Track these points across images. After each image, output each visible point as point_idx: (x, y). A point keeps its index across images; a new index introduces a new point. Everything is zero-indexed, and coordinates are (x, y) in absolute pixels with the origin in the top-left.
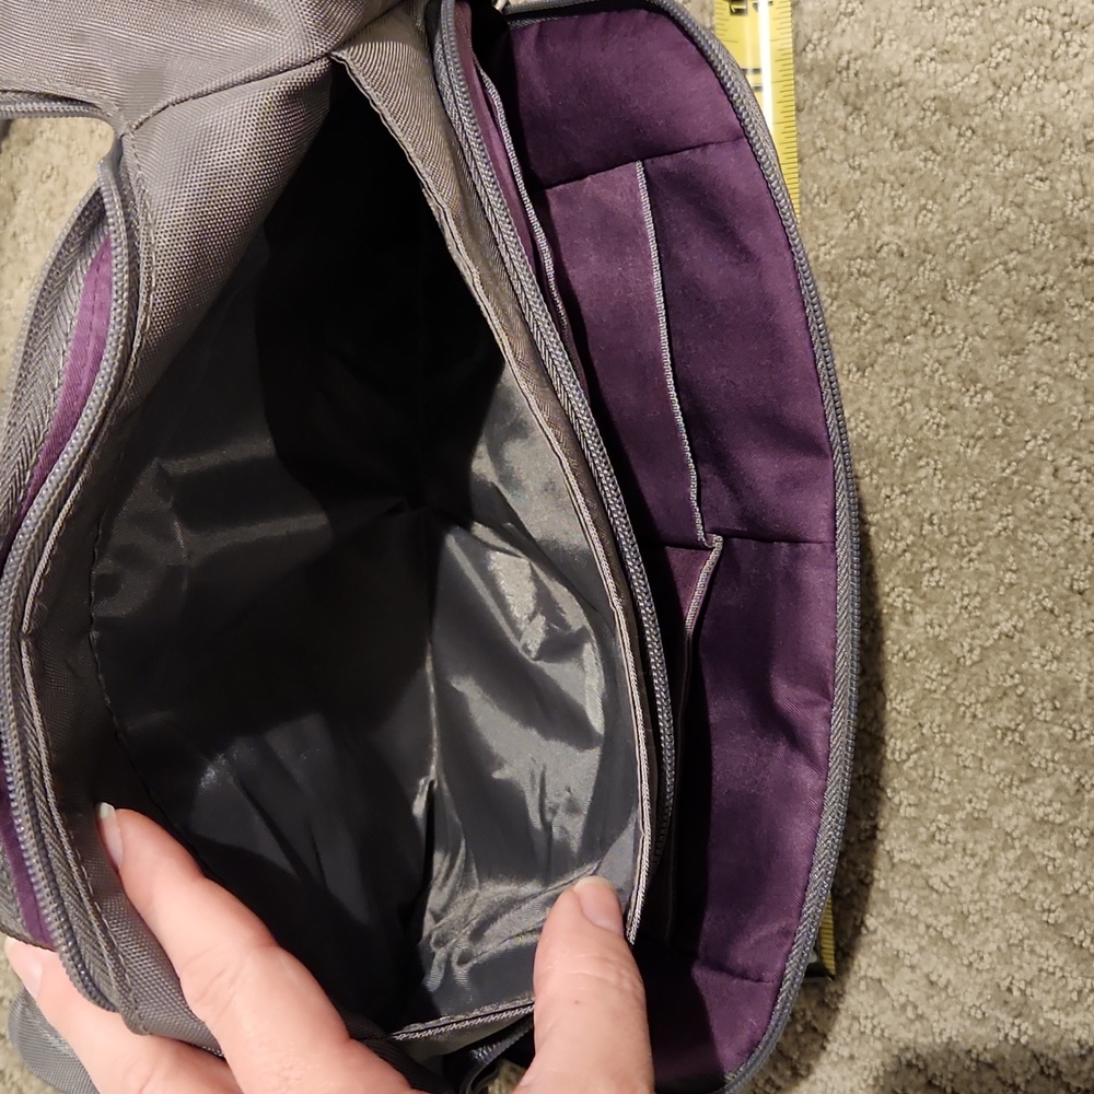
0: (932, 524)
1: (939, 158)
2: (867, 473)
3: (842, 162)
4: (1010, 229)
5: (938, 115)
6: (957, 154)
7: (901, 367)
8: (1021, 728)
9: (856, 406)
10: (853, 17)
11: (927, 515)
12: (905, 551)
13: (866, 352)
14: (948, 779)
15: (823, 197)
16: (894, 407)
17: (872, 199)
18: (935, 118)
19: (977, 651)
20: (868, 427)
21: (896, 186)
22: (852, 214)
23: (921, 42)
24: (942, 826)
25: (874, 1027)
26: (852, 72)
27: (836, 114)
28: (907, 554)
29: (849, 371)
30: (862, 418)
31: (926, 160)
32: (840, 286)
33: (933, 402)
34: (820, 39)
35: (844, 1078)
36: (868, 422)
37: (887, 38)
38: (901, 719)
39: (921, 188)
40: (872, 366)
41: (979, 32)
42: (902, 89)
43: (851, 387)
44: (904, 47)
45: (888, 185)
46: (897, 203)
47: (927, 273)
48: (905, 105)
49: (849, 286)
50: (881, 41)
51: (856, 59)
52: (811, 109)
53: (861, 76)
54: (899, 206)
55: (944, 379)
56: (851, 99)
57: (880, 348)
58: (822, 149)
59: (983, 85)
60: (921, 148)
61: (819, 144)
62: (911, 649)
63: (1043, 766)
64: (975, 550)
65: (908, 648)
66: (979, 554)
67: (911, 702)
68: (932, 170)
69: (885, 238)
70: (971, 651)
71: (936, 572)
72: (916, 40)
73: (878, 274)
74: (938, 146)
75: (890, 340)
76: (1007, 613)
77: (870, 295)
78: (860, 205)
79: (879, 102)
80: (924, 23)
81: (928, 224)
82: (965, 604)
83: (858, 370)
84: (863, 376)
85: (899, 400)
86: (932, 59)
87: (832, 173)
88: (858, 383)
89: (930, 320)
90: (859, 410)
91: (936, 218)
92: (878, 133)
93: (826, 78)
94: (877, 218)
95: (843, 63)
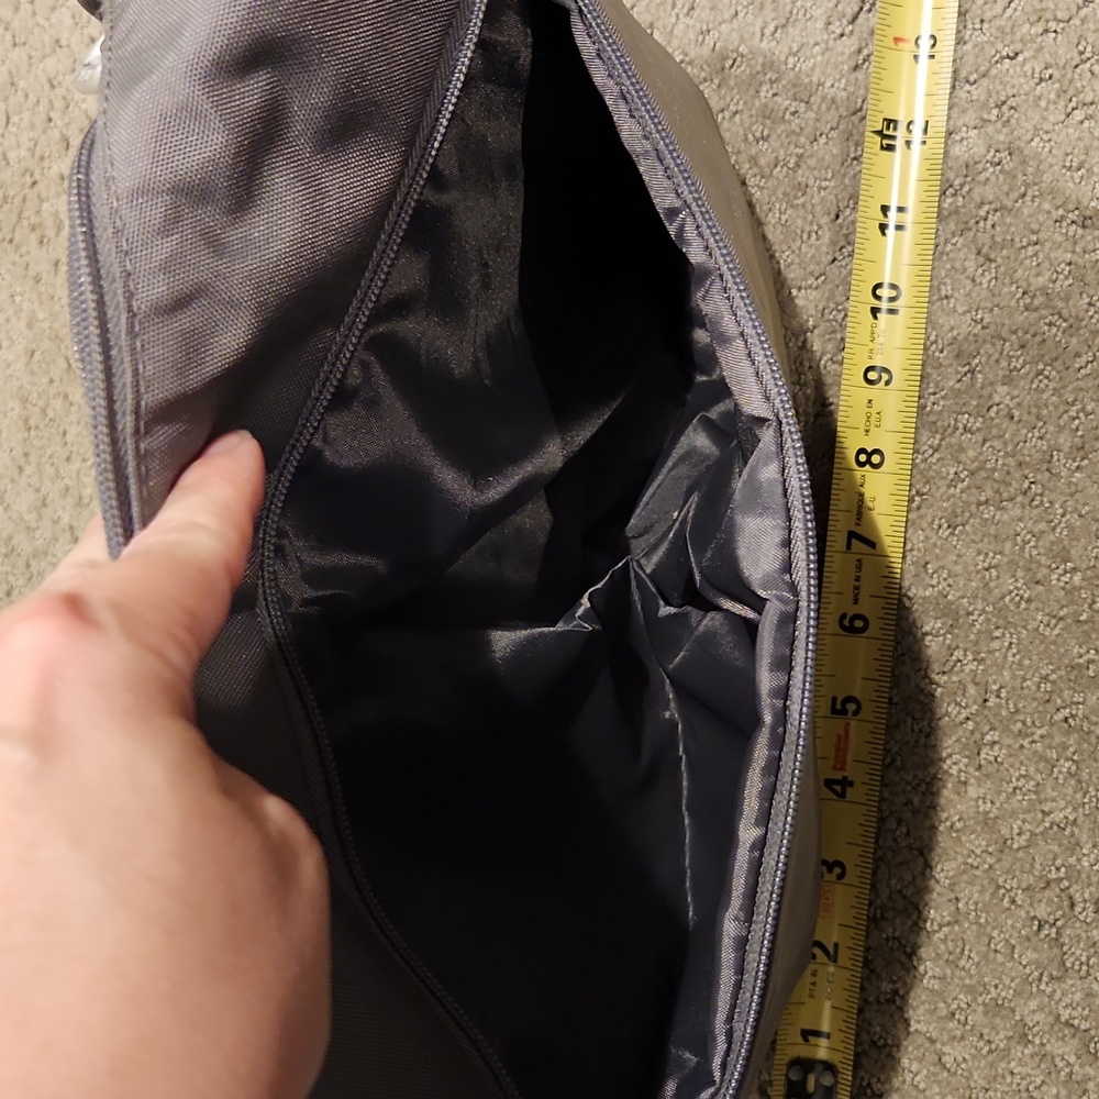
0: (998, 696)
1: (1064, 324)
2: (942, 632)
3: (964, 314)
5: (1071, 280)
6: (1084, 323)
7: (992, 532)
8: (1059, 923)
9: (941, 563)
10: (998, 168)
11: (995, 687)
12: (968, 718)
13: (959, 511)
14: (976, 959)
15: (940, 347)
16: (978, 572)
17: (990, 356)
18: (1067, 283)
19: (1027, 836)
20: (949, 586)
21: (1016, 346)
22: (966, 369)
23: (1065, 202)
24: (964, 1006)
26: (989, 223)
27: (966, 263)
28: (969, 723)
29: (940, 527)
30: (946, 576)
31: (1050, 324)
32: (942, 440)
33: (1020, 573)
34: (962, 185)
36: (950, 581)
37: (1030, 193)
39: (1041, 352)
40: (963, 525)
42: (1037, 247)
43: (939, 543)
44: (1047, 206)
45: (1007, 344)
46: (1013, 364)
47: (1034, 440)
48: (1039, 265)
49: (954, 440)
50: (1024, 195)
51: (996, 211)
53: (998, 229)
54: (1015, 367)
55: (1035, 552)
56: (984, 251)
57: (974, 509)
58: (947, 297)
60: (1047, 312)
61: (943, 293)
62: (959, 820)
63: (1077, 967)
64: (1039, 732)
65: (957, 818)
66: (1042, 737)
67: (951, 874)
68: (1056, 335)
69: (997, 399)
70: (1020, 834)
71: (997, 747)
72: (1059, 200)
73: (983, 434)
74: (1065, 312)
75: (986, 503)
76: (1062, 803)
77: (971, 453)
78: (977, 361)
79: (1012, 258)
80: (1071, 185)
81: (1043, 391)
82: (1020, 784)
83: (949, 527)
84: (952, 534)
85: (986, 565)
86: (1073, 222)
87: (953, 323)
88: (946, 539)
89: (1030, 488)
90: (943, 567)
91: (1051, 386)
92: (1006, 290)
93: (962, 226)
94: (991, 376)
95: (982, 213)
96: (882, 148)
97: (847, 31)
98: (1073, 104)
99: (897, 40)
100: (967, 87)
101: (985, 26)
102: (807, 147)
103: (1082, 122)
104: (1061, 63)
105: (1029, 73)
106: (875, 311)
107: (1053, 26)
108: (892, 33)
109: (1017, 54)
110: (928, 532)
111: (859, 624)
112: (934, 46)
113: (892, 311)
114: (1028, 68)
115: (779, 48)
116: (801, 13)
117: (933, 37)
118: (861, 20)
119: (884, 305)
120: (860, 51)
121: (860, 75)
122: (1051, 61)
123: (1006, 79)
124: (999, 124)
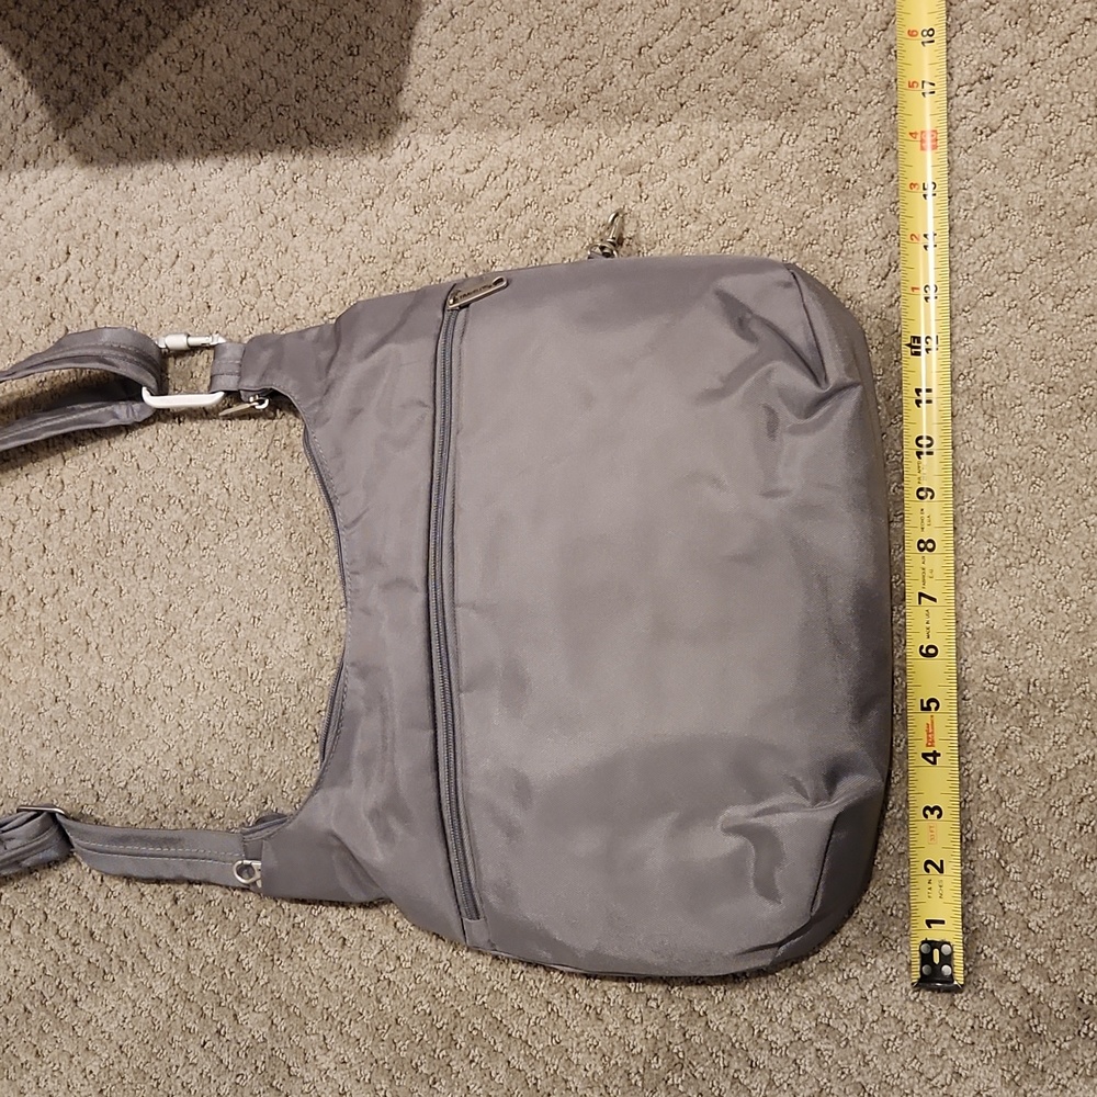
0: (1035, 685)
1: (1045, 452)
3: (981, 450)
5: (1045, 426)
6: (1057, 450)
7: (1017, 583)
8: (1092, 824)
9: (986, 607)
10: (990, 361)
11: (1032, 680)
12: (1017, 703)
13: (993, 573)
14: (1043, 856)
16: (1011, 609)
17: (1000, 475)
19: (1064, 772)
20: (993, 620)
21: (1016, 468)
22: (987, 484)
23: (1034, 379)
24: (1038, 887)
25: (988, 1023)
26: (989, 395)
27: (978, 420)
28: (1019, 705)
30: (990, 614)
31: (1036, 453)
33: (1037, 608)
34: (969, 373)
35: (967, 1059)
36: (994, 617)
37: (1012, 375)
38: (1011, 814)
39: (1033, 470)
40: (998, 581)
41: (1072, 376)
42: (1021, 407)
43: (983, 594)
44: (1023, 382)
45: (1011, 467)
46: (1016, 479)
47: (1035, 524)
48: (1023, 417)
49: (984, 529)
50: (1008, 377)
51: (992, 387)
52: (961, 416)
53: (995, 398)
54: (1018, 481)
55: (1045, 593)
56: (988, 412)
57: (1003, 570)
58: (968, 441)
59: (1074, 409)
60: (1033, 446)
61: (965, 439)
64: (1064, 704)
66: (1066, 708)
67: (1019, 804)
68: (1040, 459)
69: (1009, 501)
70: (1059, 771)
71: (1037, 718)
72: (1031, 379)
73: (1003, 522)
74: (1045, 446)
75: (1010, 566)
76: (1084, 747)
77: (997, 536)
78: (993, 479)
79: (1006, 414)
80: (1037, 368)
81: (1037, 494)
82: (1057, 740)
83: (988, 584)
84: (991, 587)
85: (1015, 604)
86: (1041, 391)
87: (974, 457)
88: (988, 591)
89: (1037, 554)
90: (988, 609)
91: (1042, 490)
92: (1006, 434)
93: (971, 398)
94: (1003, 488)
95: (984, 389)
96: (912, 354)
97: (882, 284)
98: (1032, 321)
99: (913, 289)
100: (964, 314)
101: (970, 277)
103: (1038, 332)
104: (1021, 297)
105: (1002, 304)
106: (919, 454)
107: (1012, 275)
108: (910, 285)
109: (992, 293)
110: (975, 588)
111: (932, 651)
112: (936, 291)
113: (930, 453)
114: (1000, 301)
117: (935, 286)
118: (890, 276)
119: (925, 450)
120: (892, 296)
121: (894, 310)
122: (1014, 296)
123: (988, 308)
124: (987, 335)
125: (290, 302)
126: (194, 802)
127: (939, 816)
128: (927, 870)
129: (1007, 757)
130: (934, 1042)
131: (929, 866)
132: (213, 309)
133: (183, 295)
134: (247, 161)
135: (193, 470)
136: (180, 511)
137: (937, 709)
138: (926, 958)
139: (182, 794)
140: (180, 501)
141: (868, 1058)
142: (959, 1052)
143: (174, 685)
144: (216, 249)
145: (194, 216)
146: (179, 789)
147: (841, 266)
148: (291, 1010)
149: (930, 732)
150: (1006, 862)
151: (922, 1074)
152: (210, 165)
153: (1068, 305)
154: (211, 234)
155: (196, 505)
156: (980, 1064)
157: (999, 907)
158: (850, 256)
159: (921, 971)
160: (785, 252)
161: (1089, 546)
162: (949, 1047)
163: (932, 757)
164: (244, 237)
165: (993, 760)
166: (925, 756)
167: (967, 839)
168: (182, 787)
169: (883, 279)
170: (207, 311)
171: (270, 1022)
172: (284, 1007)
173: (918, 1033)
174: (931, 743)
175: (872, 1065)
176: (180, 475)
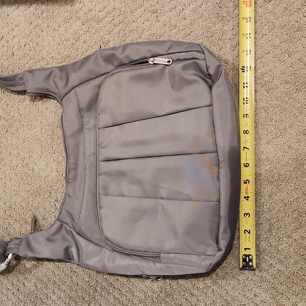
0: (281, 175)
1: (285, 103)
3: (265, 102)
4: (299, 118)
5: (285, 94)
7: (276, 144)
8: (298, 218)
9: (266, 151)
10: (268, 74)
11: (280, 174)
14: (283, 228)
16: (274, 152)
17: (271, 110)
18: (284, 95)
19: (290, 202)
21: (276, 108)
22: (267, 113)
24: (281, 237)
25: (266, 280)
26: (268, 85)
27: (264, 93)
33: (282, 151)
34: (261, 78)
35: (259, 291)
36: (269, 154)
38: (273, 215)
39: (281, 108)
40: (270, 143)
41: (294, 79)
42: (278, 89)
43: (265, 147)
44: (278, 81)
45: (274, 107)
47: (282, 125)
48: (278, 92)
49: (266, 127)
50: (274, 79)
51: (268, 82)
52: (259, 91)
53: (269, 86)
54: (276, 112)
55: (284, 146)
56: (267, 90)
57: (272, 139)
59: (294, 89)
60: (281, 101)
61: (260, 99)
63: (303, 225)
64: (290, 181)
66: (291, 182)
67: (276, 212)
68: (283, 105)
69: (274, 118)
70: (288, 202)
71: (282, 185)
72: (281, 80)
73: (272, 125)
74: (285, 101)
75: (274, 138)
76: (296, 194)
77: (270, 129)
78: (269, 111)
79: (273, 91)
80: (282, 76)
81: (282, 116)
82: (288, 192)
84: (268, 145)
85: (275, 150)
86: (284, 84)
87: (263, 104)
89: (282, 134)
91: (284, 115)
92: (273, 97)
93: (262, 86)
94: (272, 114)
95: (266, 83)
96: (242, 72)
97: (234, 50)
98: (281, 62)
99: (243, 51)
102: (229, 72)
103: (283, 65)
104: (278, 54)
105: (272, 56)
106: (244, 103)
107: (275, 47)
108: (242, 50)
109: (269, 53)
110: (263, 145)
111: (247, 165)
112: (250, 52)
115: (221, 53)
116: (224, 46)
117: (250, 50)
118: (237, 47)
122: (276, 54)
123: (267, 58)
124: (267, 66)
125: (41, 53)
126: (10, 216)
127: (249, 216)
128: (245, 233)
129: (272, 198)
130: (249, 286)
131: (246, 232)
132: (15, 55)
133: (5, 50)
134: (26, 7)
135: (9, 108)
136: (4, 121)
137: (249, 183)
138: (244, 260)
139: (6, 213)
140: (4, 118)
141: (229, 291)
142: (257, 289)
143: (3, 178)
144: (16, 35)
145: (8, 24)
146: (4, 211)
147: (221, 44)
148: (43, 282)
149: (246, 190)
150: (272, 230)
151: (245, 296)
152: (14, 7)
153: (293, 57)
154: (14, 30)
155: (9, 119)
156: (263, 292)
157: (270, 244)
158: (224, 40)
159: (243, 264)
160: (204, 39)
161: (298, 132)
162: (254, 287)
163: (247, 198)
164: (25, 32)
165: (268, 198)
166: (245, 197)
167: (260, 223)
168: (6, 211)
169: (235, 48)
170: (13, 56)
171: (35, 286)
172: (40, 281)
173: (244, 283)
174: (247, 193)
175: (229, 293)
176: (4, 109)
